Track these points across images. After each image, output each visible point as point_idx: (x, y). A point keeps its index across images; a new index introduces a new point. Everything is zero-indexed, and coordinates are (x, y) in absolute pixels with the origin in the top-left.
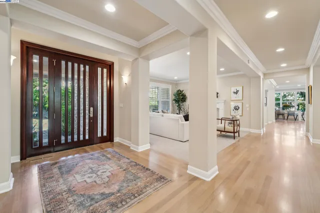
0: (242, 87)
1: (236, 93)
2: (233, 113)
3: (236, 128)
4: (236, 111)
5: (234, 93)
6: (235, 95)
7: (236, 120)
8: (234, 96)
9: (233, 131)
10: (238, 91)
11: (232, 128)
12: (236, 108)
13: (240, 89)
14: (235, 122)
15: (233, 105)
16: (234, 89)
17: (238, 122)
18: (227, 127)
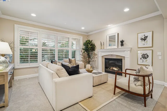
0: (151, 32)
1: (145, 39)
2: (140, 62)
3: (147, 87)
4: (145, 60)
5: (142, 39)
6: (143, 42)
7: (148, 76)
8: (141, 44)
9: (142, 93)
10: (147, 37)
11: (142, 88)
12: (145, 57)
13: (149, 34)
14: (147, 79)
15: (140, 53)
16: (141, 36)
17: (150, 78)
18: (132, 85)
